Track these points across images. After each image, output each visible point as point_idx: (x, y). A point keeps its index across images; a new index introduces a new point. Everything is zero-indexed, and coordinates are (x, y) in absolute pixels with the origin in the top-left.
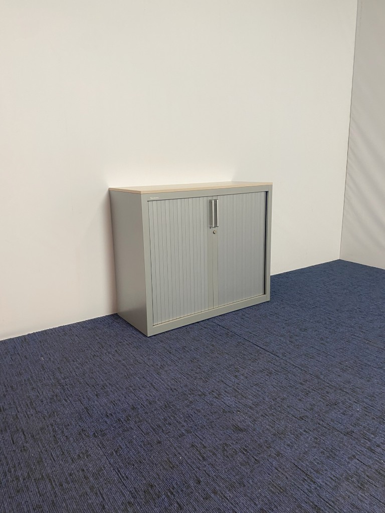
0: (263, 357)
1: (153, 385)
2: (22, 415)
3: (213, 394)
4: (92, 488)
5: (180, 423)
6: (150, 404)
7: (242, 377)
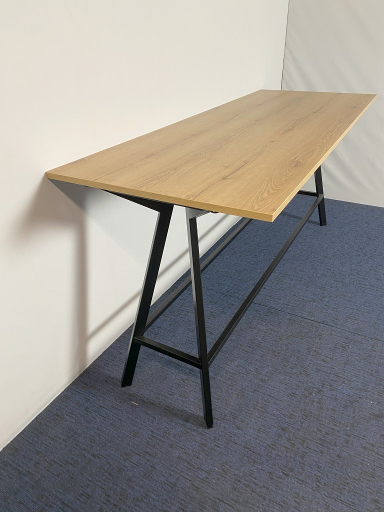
0: (322, 331)
1: (272, 397)
3: (326, 387)
7: (329, 359)
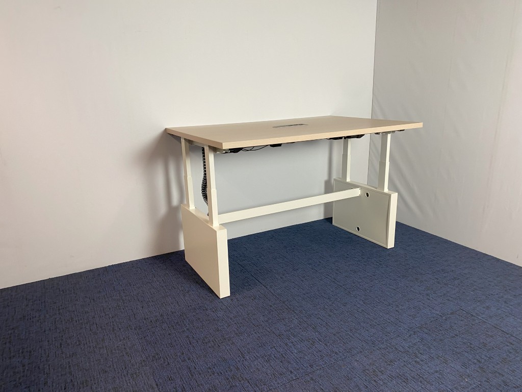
2: (97, 316)
4: (127, 353)
5: (185, 325)
6: (172, 313)
